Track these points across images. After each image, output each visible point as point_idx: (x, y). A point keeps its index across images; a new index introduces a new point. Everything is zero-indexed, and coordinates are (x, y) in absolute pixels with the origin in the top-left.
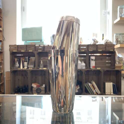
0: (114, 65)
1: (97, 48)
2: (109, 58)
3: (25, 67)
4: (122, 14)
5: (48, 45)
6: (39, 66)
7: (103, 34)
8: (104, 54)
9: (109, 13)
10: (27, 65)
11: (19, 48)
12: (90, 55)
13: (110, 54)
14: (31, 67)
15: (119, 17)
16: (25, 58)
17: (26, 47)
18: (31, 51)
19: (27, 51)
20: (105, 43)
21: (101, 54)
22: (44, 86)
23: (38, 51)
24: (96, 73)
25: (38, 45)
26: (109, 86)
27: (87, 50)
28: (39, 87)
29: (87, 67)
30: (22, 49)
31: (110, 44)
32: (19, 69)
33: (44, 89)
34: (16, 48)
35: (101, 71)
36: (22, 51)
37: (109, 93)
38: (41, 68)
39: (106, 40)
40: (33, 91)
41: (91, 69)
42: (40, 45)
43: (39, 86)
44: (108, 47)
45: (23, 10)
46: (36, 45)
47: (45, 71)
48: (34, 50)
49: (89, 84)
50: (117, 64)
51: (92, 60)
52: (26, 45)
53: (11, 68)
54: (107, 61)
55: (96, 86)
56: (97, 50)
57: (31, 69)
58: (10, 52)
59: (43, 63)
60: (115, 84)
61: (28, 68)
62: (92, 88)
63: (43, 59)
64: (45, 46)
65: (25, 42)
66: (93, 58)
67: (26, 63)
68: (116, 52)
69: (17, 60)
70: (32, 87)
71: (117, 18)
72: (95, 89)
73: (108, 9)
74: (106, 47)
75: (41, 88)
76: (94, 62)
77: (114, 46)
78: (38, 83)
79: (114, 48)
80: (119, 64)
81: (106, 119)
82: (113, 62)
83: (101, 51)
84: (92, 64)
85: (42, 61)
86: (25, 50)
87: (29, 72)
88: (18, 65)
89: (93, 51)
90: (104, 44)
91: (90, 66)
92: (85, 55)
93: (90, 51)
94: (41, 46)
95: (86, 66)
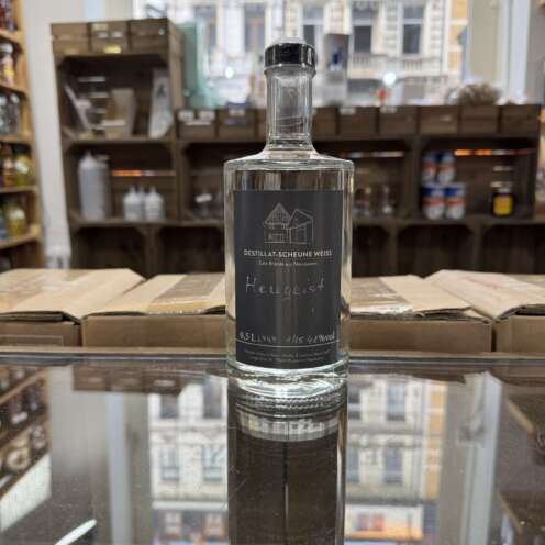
2: (508, 169)
77: (539, 114)
79: (539, 122)
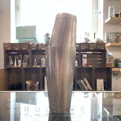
0: (105, 63)
1: (89, 47)
3: (19, 64)
4: (113, 14)
5: (42, 44)
6: (33, 64)
7: (95, 33)
8: (95, 53)
9: (100, 13)
10: (21, 63)
11: (13, 46)
12: (82, 53)
13: (102, 53)
14: (25, 65)
15: (110, 17)
16: (19, 56)
17: (20, 45)
18: (25, 49)
19: (20, 49)
20: (97, 41)
21: (93, 53)
22: (38, 83)
23: (32, 49)
24: (87, 70)
25: (32, 44)
26: (100, 82)
27: (79, 48)
28: (33, 85)
29: (79, 65)
30: (16, 47)
31: (101, 42)
32: (13, 67)
33: (38, 86)
34: (10, 46)
35: (93, 68)
36: (16, 49)
37: (100, 89)
38: (35, 65)
39: (97, 39)
40: (27, 88)
41: (83, 66)
42: (33, 44)
43: (33, 83)
44: (99, 46)
45: (17, 9)
46: (30, 44)
47: (39, 68)
48: (28, 48)
49: (81, 81)
50: (107, 62)
51: (84, 58)
52: (20, 44)
53: (5, 66)
54: (98, 59)
55: (87, 83)
56: (89, 49)
57: (24, 66)
58: (4, 50)
59: (36, 61)
60: (105, 81)
61: (22, 65)
62: (84, 85)
63: (37, 56)
64: (38, 44)
65: (19, 40)
66: (85, 56)
67: (20, 61)
68: (107, 50)
69: (11, 58)
70: (26, 84)
71: (108, 18)
72: (87, 86)
73: (99, 9)
74: (97, 46)
75: (35, 85)
76: (86, 60)
78: (32, 81)
80: (109, 62)
81: (98, 114)
82: (104, 60)
83: (92, 50)
84: (84, 62)
85: (35, 59)
86: (20, 48)
87: (23, 69)
88: (13, 63)
89: (85, 49)
90: (95, 43)
91: (82, 64)
92: (78, 53)
93: (82, 49)
94: (35, 44)
95: (78, 63)
